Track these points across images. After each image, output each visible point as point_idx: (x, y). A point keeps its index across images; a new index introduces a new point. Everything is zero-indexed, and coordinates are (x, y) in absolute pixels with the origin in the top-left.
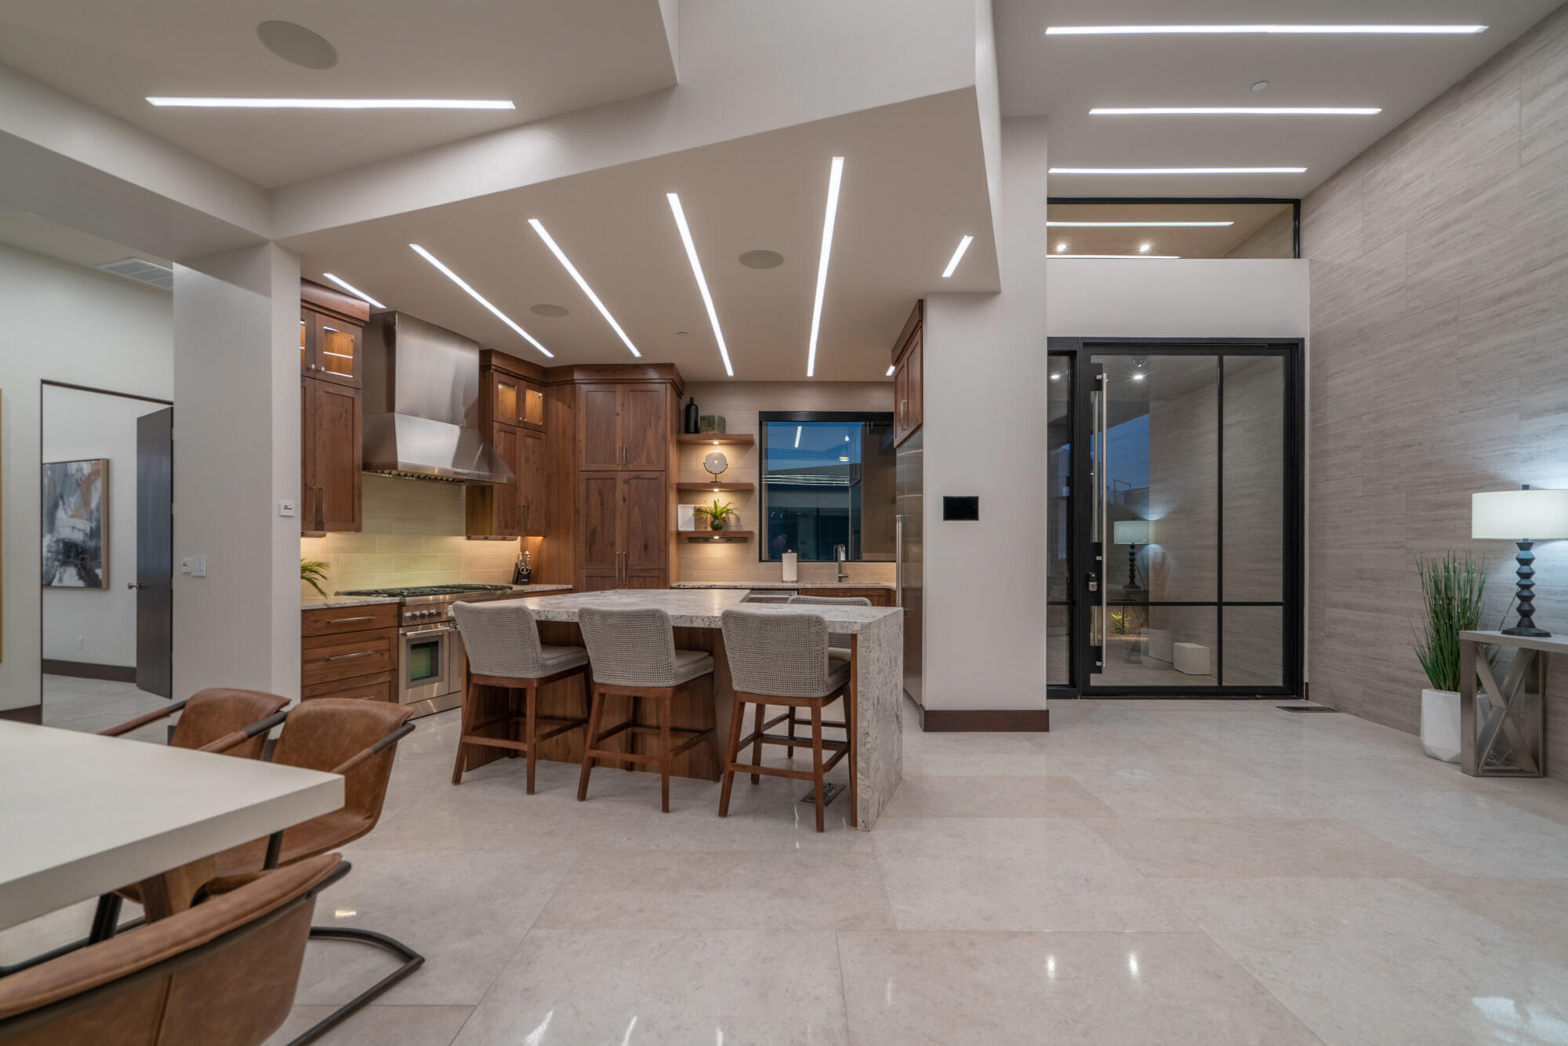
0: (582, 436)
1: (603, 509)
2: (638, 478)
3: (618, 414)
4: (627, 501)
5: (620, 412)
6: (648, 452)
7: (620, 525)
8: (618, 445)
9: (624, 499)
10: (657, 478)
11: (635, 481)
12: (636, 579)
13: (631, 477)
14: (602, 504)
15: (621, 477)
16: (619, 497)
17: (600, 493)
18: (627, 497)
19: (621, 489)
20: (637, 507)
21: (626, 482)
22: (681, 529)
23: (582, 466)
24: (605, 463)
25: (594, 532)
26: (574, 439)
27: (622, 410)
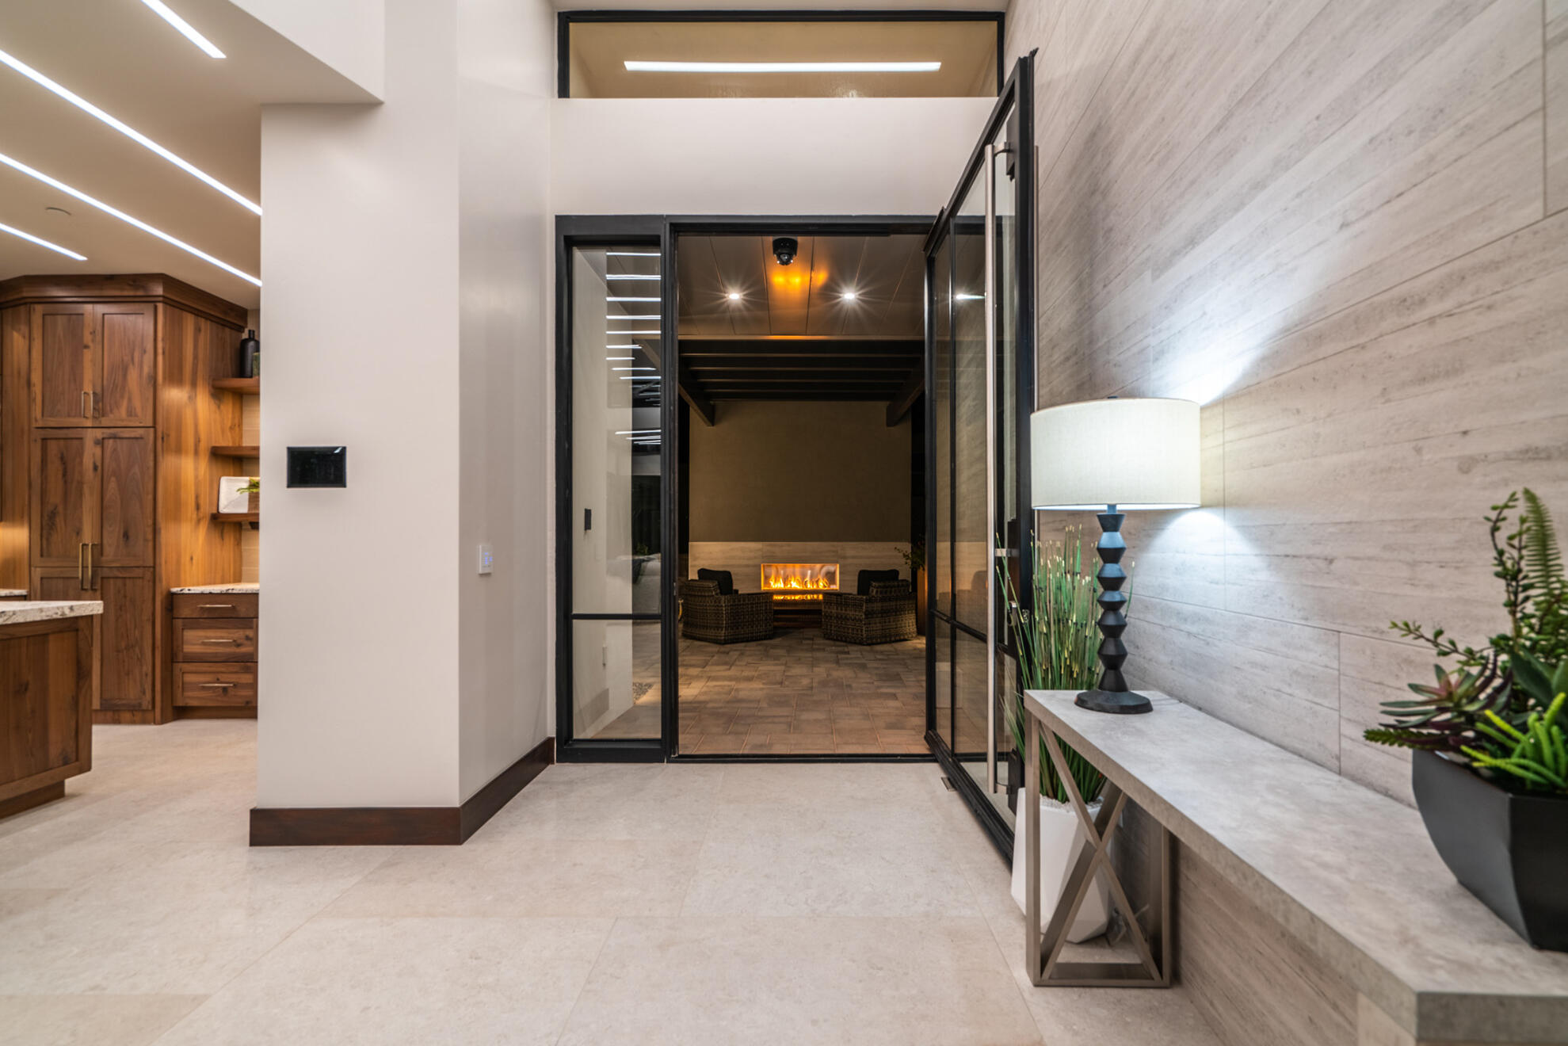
0: (36, 378)
1: (65, 482)
2: (115, 437)
3: (86, 347)
4: (100, 469)
5: (90, 344)
6: (130, 400)
7: (89, 503)
8: (88, 388)
9: (95, 468)
10: (142, 438)
11: (111, 441)
12: (112, 581)
13: (105, 436)
14: (65, 475)
15: (90, 436)
16: (88, 462)
17: (62, 458)
18: (99, 464)
19: (90, 454)
20: (113, 479)
21: (100, 443)
22: (224, 509)
23: (36, 421)
24: (69, 416)
25: (53, 515)
26: (29, 383)
27: (93, 341)
